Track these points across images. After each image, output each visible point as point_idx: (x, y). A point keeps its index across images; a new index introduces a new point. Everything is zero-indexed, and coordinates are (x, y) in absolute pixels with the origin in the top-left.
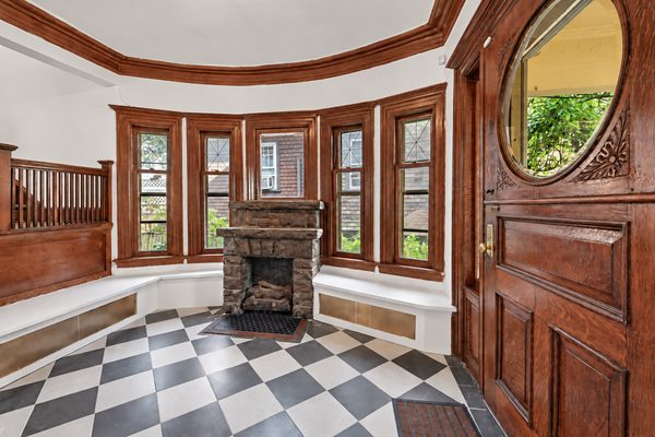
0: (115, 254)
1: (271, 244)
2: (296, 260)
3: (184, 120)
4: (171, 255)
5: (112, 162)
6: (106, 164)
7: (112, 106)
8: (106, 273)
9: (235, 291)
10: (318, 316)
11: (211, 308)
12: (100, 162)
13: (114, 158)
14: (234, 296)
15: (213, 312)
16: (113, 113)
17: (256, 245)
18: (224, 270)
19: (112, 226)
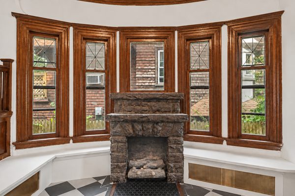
0: (13, 138)
1: (150, 126)
2: (171, 138)
3: (71, 29)
4: (60, 137)
5: (13, 61)
6: (7, 62)
7: (13, 14)
8: (6, 154)
9: (120, 164)
10: (187, 180)
11: (98, 178)
12: (2, 60)
13: (14, 57)
14: (119, 168)
15: (101, 182)
16: (15, 19)
17: (139, 127)
18: (111, 148)
19: (11, 113)
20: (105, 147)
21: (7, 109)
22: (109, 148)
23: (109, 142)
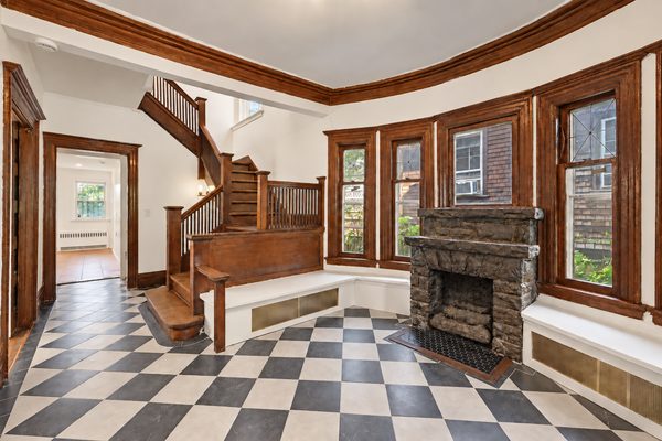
0: (326, 255)
1: (463, 258)
2: (498, 282)
3: (378, 132)
4: (366, 260)
5: (325, 178)
6: (321, 179)
7: (325, 133)
8: (319, 267)
9: (422, 304)
10: (528, 359)
11: (399, 316)
12: (317, 178)
13: (326, 175)
14: (420, 308)
15: (401, 320)
16: (326, 137)
17: (445, 257)
18: (412, 279)
19: (324, 229)
20: (404, 278)
21: (321, 224)
22: (409, 282)
23: (408, 274)
